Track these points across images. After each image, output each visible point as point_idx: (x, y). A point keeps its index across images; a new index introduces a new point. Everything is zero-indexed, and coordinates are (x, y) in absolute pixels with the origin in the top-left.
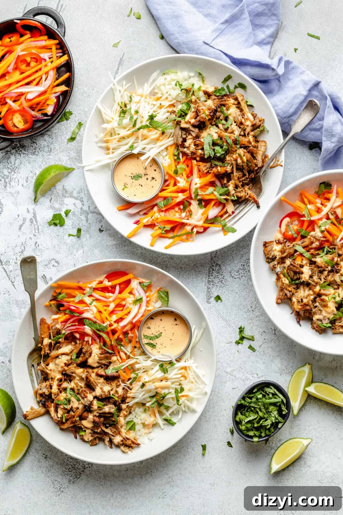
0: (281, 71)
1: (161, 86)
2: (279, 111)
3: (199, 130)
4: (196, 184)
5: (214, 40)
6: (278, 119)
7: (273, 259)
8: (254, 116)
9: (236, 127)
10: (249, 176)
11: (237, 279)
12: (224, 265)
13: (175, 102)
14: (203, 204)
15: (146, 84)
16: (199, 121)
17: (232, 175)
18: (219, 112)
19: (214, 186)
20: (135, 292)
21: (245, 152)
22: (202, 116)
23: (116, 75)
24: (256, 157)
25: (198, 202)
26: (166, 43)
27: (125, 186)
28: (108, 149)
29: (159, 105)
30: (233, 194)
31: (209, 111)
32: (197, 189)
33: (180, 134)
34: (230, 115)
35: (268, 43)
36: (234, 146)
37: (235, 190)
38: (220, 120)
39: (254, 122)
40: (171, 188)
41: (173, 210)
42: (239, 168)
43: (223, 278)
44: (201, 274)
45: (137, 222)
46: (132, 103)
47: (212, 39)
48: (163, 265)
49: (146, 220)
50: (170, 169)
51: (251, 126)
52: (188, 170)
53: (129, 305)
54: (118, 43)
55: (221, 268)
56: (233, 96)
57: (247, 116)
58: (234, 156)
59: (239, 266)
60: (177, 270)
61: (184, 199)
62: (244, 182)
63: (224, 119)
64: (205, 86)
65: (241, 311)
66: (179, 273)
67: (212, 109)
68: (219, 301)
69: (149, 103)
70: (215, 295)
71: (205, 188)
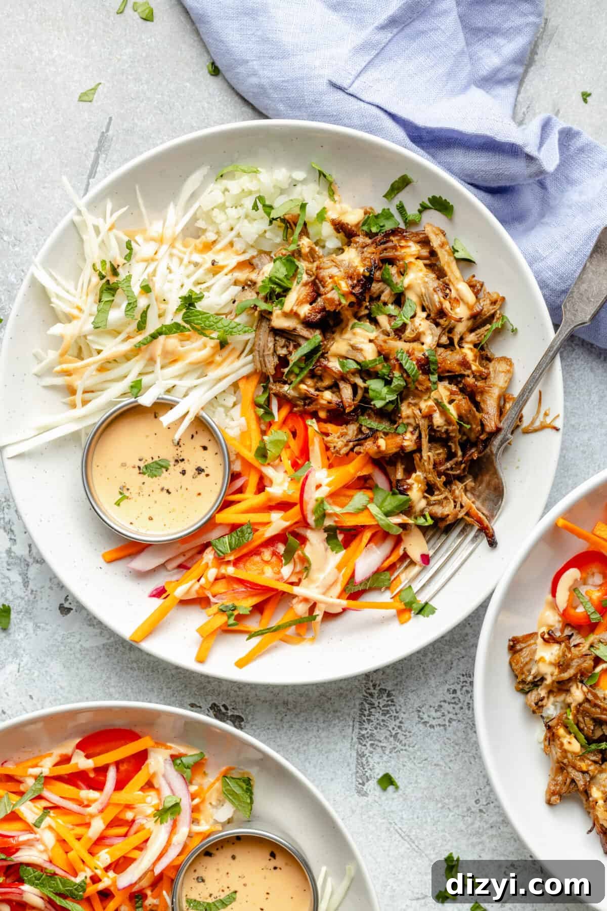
0: (550, 159)
1: (213, 209)
2: (547, 274)
3: (324, 334)
4: (319, 486)
5: (359, 75)
6: (544, 296)
7: (538, 682)
8: (476, 288)
9: (428, 322)
10: (464, 455)
11: (437, 729)
12: (401, 692)
13: (255, 253)
14: (341, 537)
15: (172, 206)
16: (323, 309)
17: (417, 457)
18: (378, 281)
19: (370, 488)
20: (160, 782)
21: (452, 393)
22: (329, 296)
23: (91, 180)
24: (482, 405)
25: (325, 535)
26: (225, 86)
27: (123, 494)
28: (72, 391)
29: (209, 264)
30: (422, 511)
31: (350, 282)
32: (322, 502)
33: (271, 345)
34: (409, 288)
35: (510, 80)
36: (422, 377)
37: (425, 497)
38: (380, 304)
39: (477, 309)
40: (251, 498)
41: (257, 559)
42: (437, 438)
43: (400, 727)
44: (338, 718)
45: (160, 593)
46: (133, 261)
47: (354, 73)
48: (238, 696)
49: (184, 588)
50: (245, 446)
51: (469, 319)
52: (295, 445)
53: (144, 822)
54: (94, 89)
55: (392, 701)
56: (417, 234)
57: (457, 290)
58: (423, 405)
59: (442, 693)
60: (273, 710)
61: (286, 529)
62: (451, 472)
63: (392, 299)
64: (338, 206)
65: (451, 814)
66: (279, 717)
67: (358, 275)
68: (391, 788)
69: (181, 260)
70: (379, 772)
71: (345, 496)
